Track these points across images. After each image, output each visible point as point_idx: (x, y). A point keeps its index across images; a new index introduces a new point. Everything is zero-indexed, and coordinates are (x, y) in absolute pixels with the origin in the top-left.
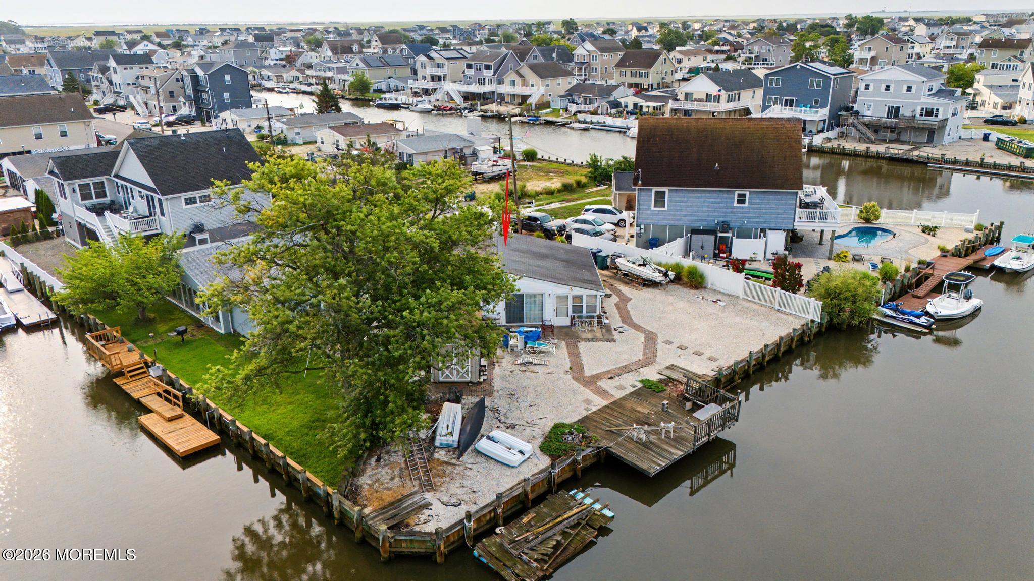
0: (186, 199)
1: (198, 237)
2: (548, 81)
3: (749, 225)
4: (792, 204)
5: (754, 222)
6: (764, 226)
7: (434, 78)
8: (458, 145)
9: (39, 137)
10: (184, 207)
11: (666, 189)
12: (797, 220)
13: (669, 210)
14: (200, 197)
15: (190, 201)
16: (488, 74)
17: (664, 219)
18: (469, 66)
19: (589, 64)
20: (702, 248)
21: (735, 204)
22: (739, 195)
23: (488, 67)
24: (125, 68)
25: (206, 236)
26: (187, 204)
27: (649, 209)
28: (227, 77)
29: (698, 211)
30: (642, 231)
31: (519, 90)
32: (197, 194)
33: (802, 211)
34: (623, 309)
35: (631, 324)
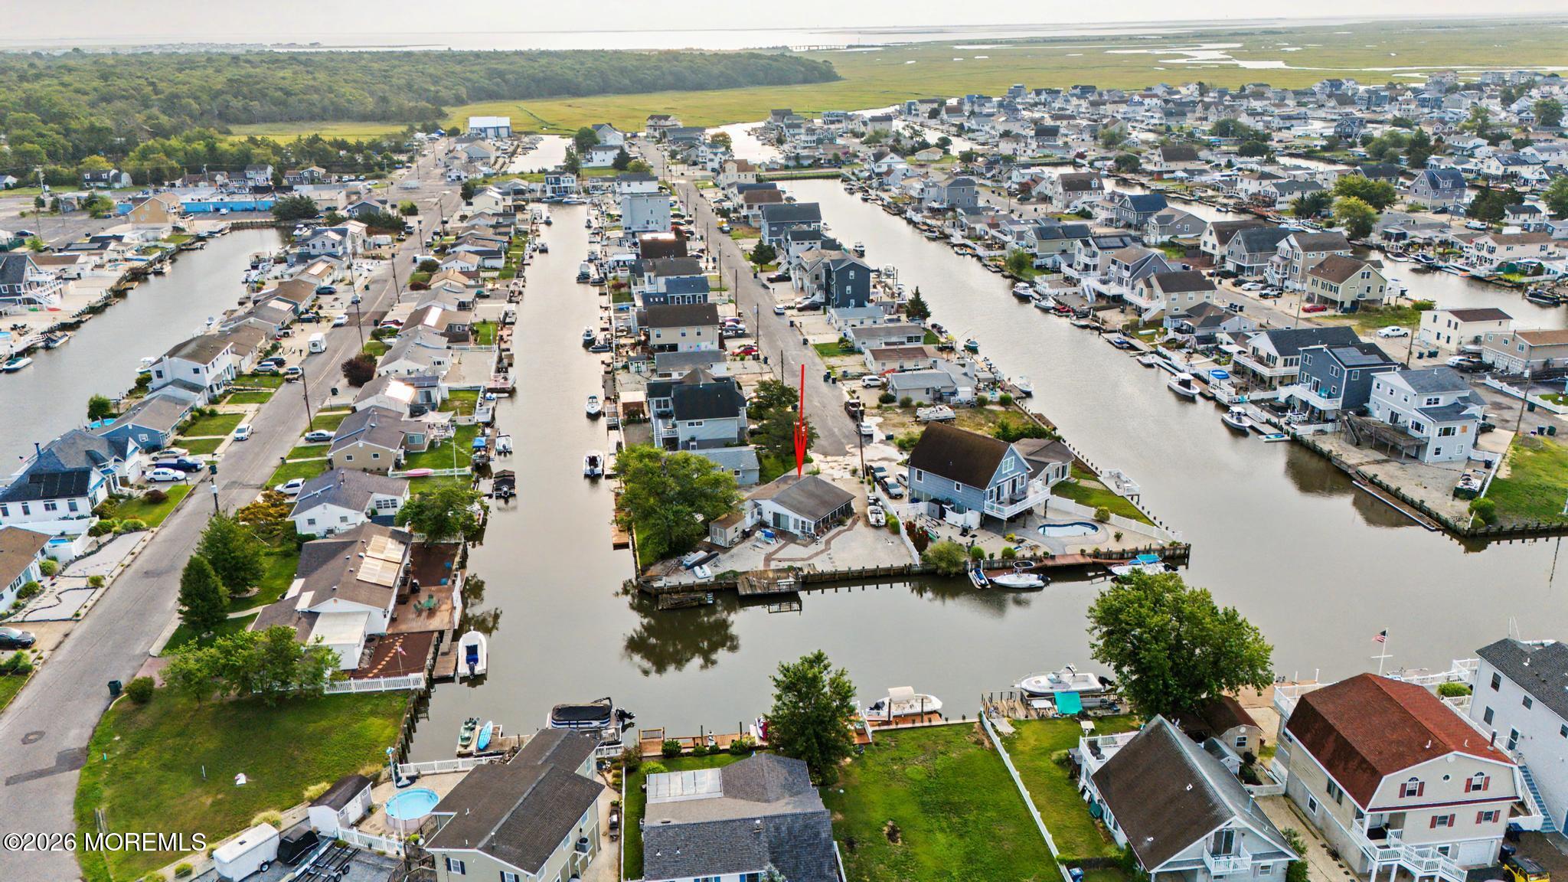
0: (690, 423)
1: (691, 444)
2: (1174, 295)
3: (963, 504)
4: (981, 497)
5: (965, 503)
6: (970, 507)
7: (1087, 267)
8: (938, 385)
9: (683, 335)
10: (688, 427)
11: (922, 471)
12: (984, 507)
13: (924, 483)
15: (693, 424)
16: (1126, 274)
17: (922, 488)
18: (1114, 262)
19: (1291, 262)
20: (934, 510)
21: (955, 490)
22: (957, 484)
23: (1127, 268)
25: (695, 443)
27: (914, 480)
28: (852, 273)
29: (937, 488)
30: (911, 492)
31: (1142, 302)
32: (695, 421)
33: (987, 502)
34: (839, 533)
35: (828, 542)
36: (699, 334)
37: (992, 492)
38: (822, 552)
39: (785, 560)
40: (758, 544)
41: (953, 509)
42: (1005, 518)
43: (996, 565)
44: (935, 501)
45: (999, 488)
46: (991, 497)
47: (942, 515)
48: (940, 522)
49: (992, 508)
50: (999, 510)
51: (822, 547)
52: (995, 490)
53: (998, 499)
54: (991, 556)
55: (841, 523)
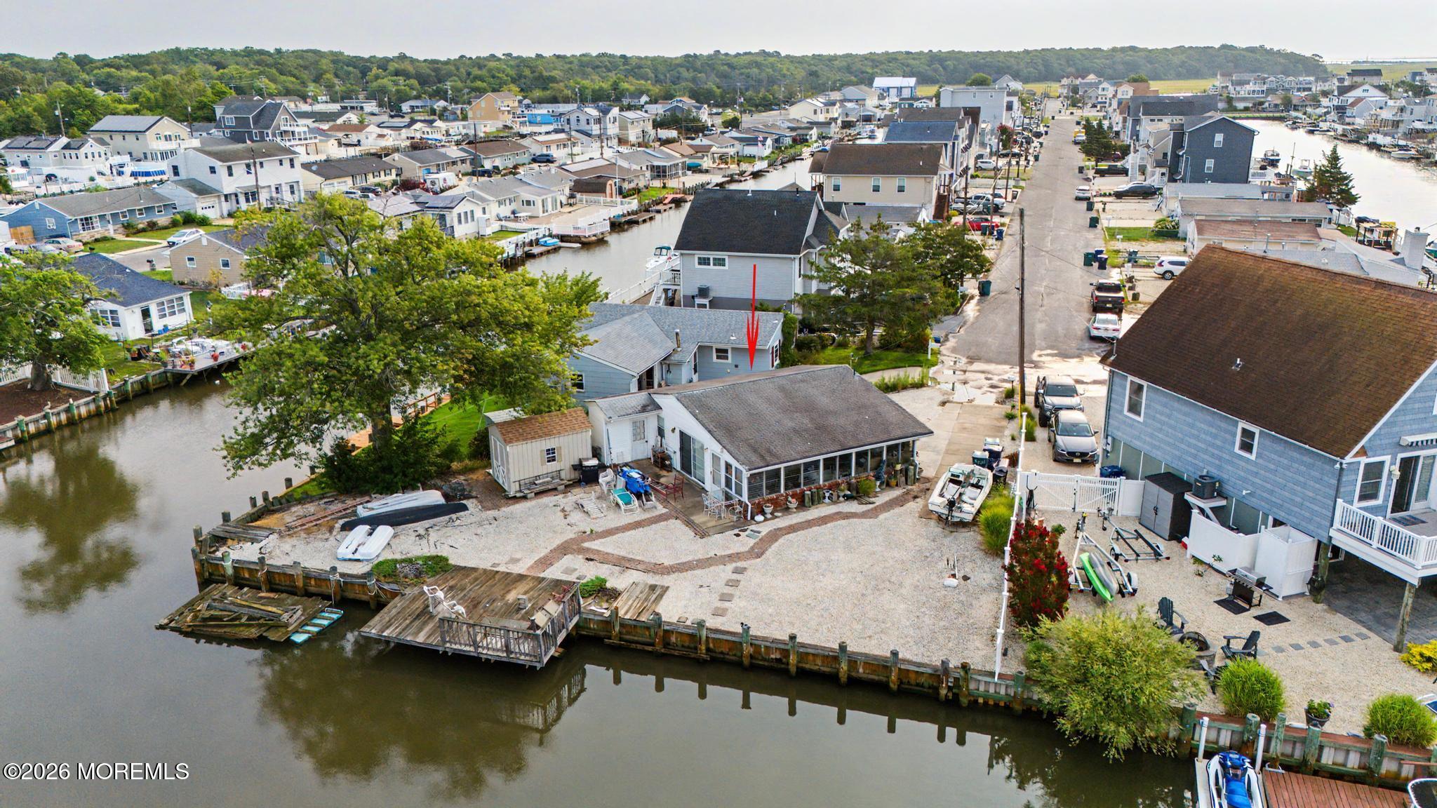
0: (699, 258)
1: (698, 301)
3: (1253, 502)
4: (1330, 486)
5: (1262, 499)
6: (1282, 516)
9: (876, 189)
10: (697, 266)
11: (1145, 383)
12: (1337, 524)
13: (1144, 423)
14: (714, 259)
15: (705, 261)
17: (1139, 438)
20: (1156, 510)
21: (1237, 449)
22: (1244, 431)
24: (1152, 120)
25: (706, 301)
26: (700, 264)
27: (1121, 412)
28: (1219, 137)
29: (1182, 441)
30: (1109, 448)
32: (712, 255)
33: (1350, 508)
34: (823, 520)
35: (774, 536)
36: (901, 189)
37: (1374, 471)
38: (732, 557)
39: (605, 559)
40: (590, 505)
41: (1220, 515)
42: (1413, 576)
43: (1328, 758)
44: (1169, 480)
45: (1408, 466)
46: (1368, 493)
47: (1180, 530)
48: (1164, 546)
49: (1366, 528)
50: (1389, 542)
51: (744, 543)
52: (1392, 470)
53: (1401, 502)
54: (1317, 715)
55: (858, 493)
